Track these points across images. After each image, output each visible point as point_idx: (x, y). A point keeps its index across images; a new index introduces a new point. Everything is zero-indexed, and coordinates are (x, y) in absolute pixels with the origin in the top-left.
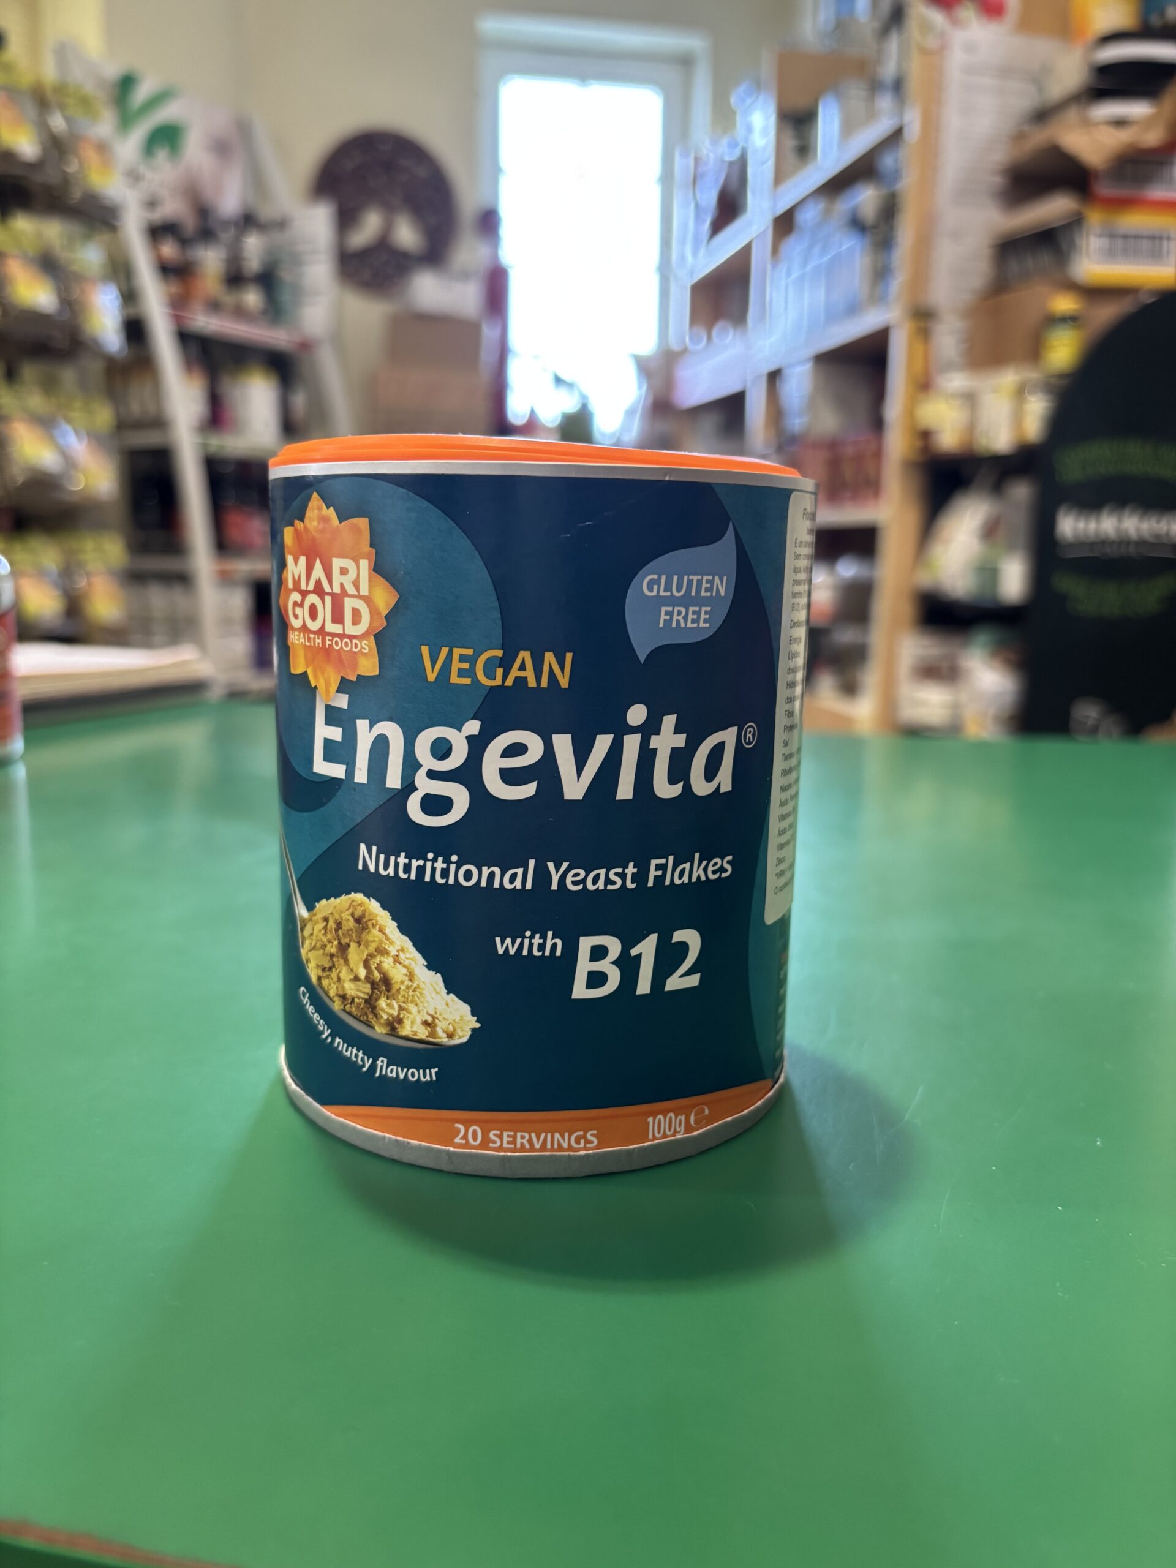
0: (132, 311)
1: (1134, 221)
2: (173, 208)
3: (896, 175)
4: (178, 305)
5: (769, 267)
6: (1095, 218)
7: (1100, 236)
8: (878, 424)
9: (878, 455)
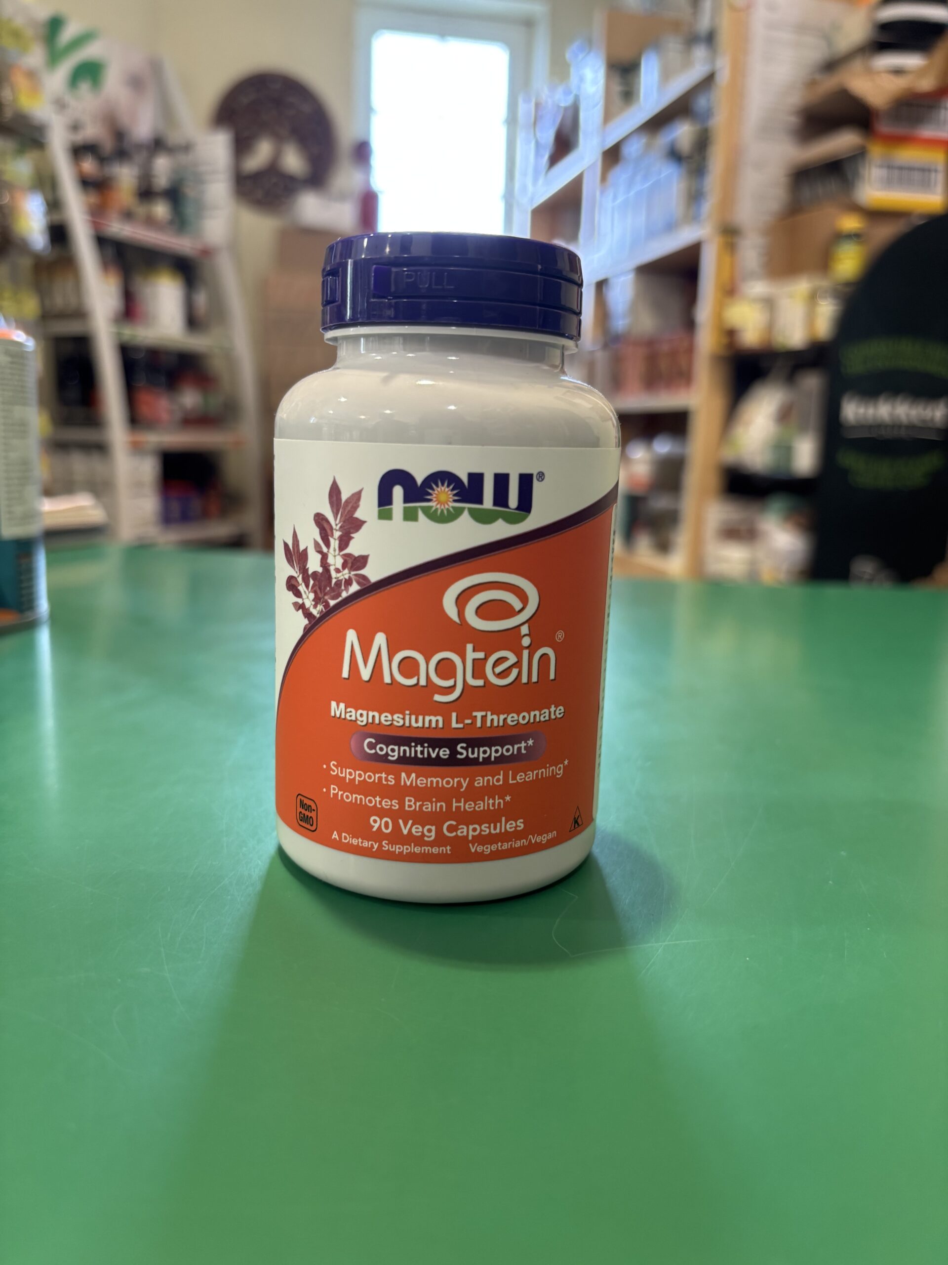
0: (56, 217)
1: (908, 155)
2: (92, 132)
3: (708, 114)
4: (97, 213)
5: (598, 193)
6: (876, 151)
7: (881, 166)
8: (690, 324)
9: (690, 350)
